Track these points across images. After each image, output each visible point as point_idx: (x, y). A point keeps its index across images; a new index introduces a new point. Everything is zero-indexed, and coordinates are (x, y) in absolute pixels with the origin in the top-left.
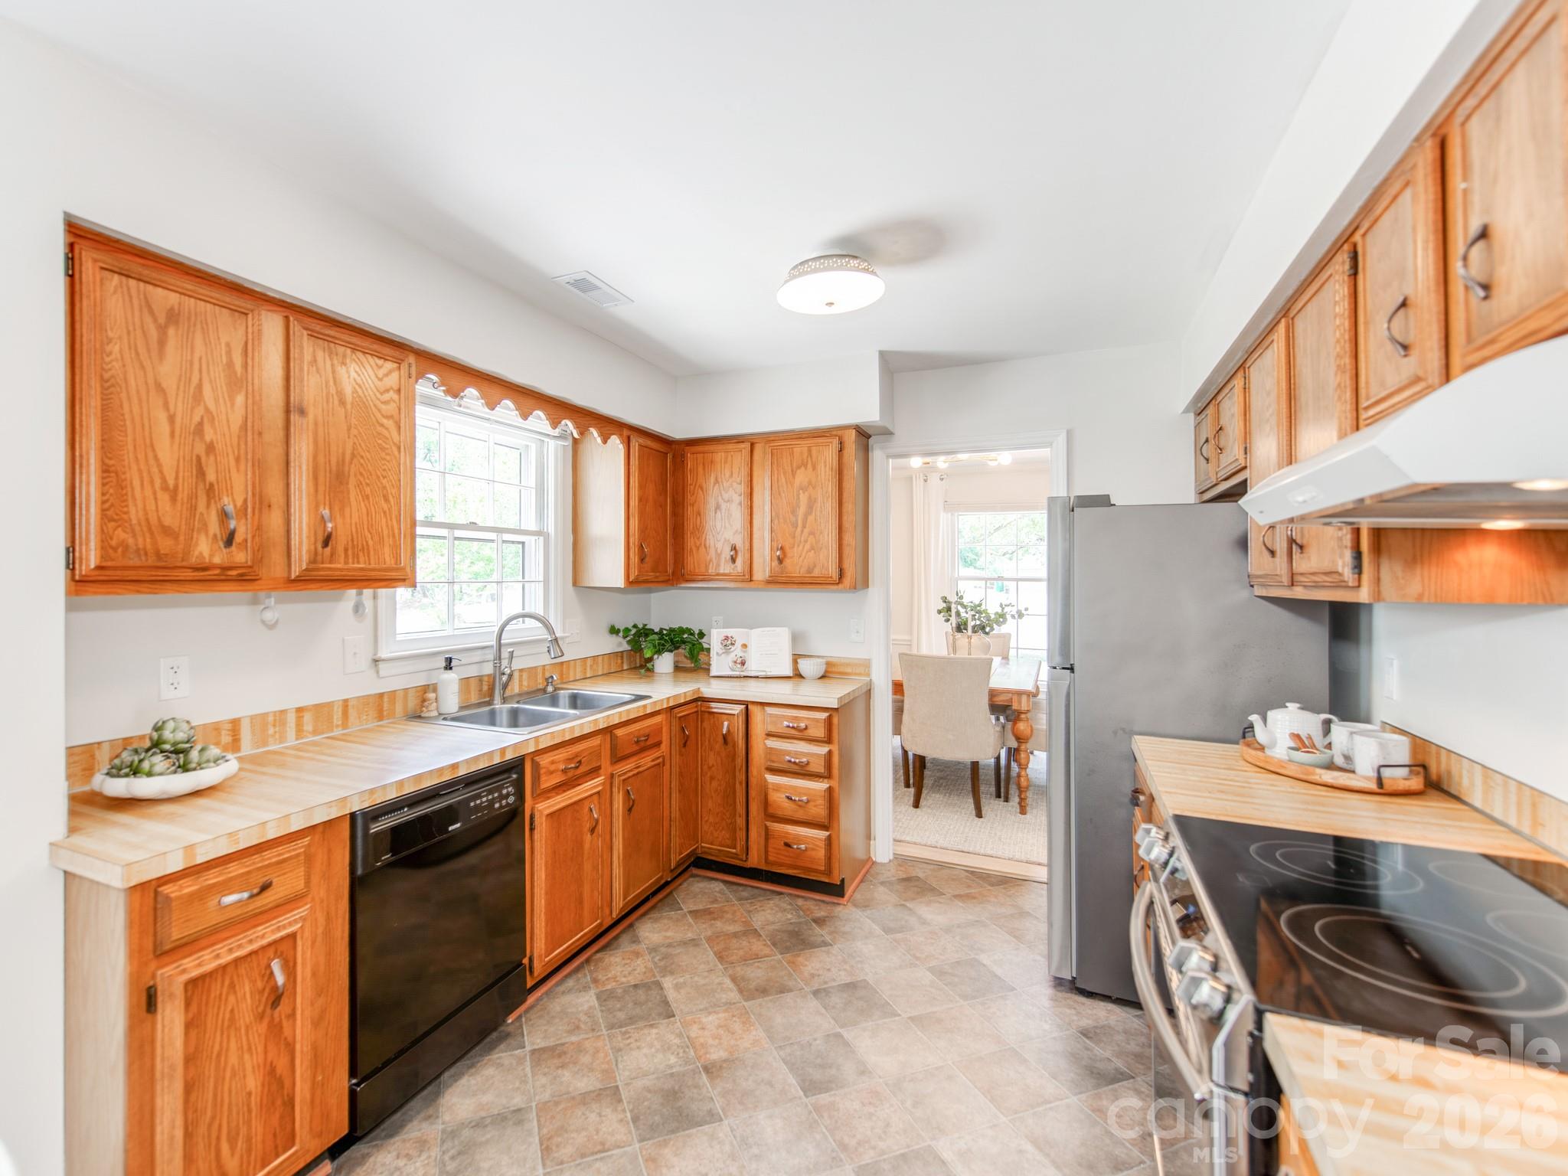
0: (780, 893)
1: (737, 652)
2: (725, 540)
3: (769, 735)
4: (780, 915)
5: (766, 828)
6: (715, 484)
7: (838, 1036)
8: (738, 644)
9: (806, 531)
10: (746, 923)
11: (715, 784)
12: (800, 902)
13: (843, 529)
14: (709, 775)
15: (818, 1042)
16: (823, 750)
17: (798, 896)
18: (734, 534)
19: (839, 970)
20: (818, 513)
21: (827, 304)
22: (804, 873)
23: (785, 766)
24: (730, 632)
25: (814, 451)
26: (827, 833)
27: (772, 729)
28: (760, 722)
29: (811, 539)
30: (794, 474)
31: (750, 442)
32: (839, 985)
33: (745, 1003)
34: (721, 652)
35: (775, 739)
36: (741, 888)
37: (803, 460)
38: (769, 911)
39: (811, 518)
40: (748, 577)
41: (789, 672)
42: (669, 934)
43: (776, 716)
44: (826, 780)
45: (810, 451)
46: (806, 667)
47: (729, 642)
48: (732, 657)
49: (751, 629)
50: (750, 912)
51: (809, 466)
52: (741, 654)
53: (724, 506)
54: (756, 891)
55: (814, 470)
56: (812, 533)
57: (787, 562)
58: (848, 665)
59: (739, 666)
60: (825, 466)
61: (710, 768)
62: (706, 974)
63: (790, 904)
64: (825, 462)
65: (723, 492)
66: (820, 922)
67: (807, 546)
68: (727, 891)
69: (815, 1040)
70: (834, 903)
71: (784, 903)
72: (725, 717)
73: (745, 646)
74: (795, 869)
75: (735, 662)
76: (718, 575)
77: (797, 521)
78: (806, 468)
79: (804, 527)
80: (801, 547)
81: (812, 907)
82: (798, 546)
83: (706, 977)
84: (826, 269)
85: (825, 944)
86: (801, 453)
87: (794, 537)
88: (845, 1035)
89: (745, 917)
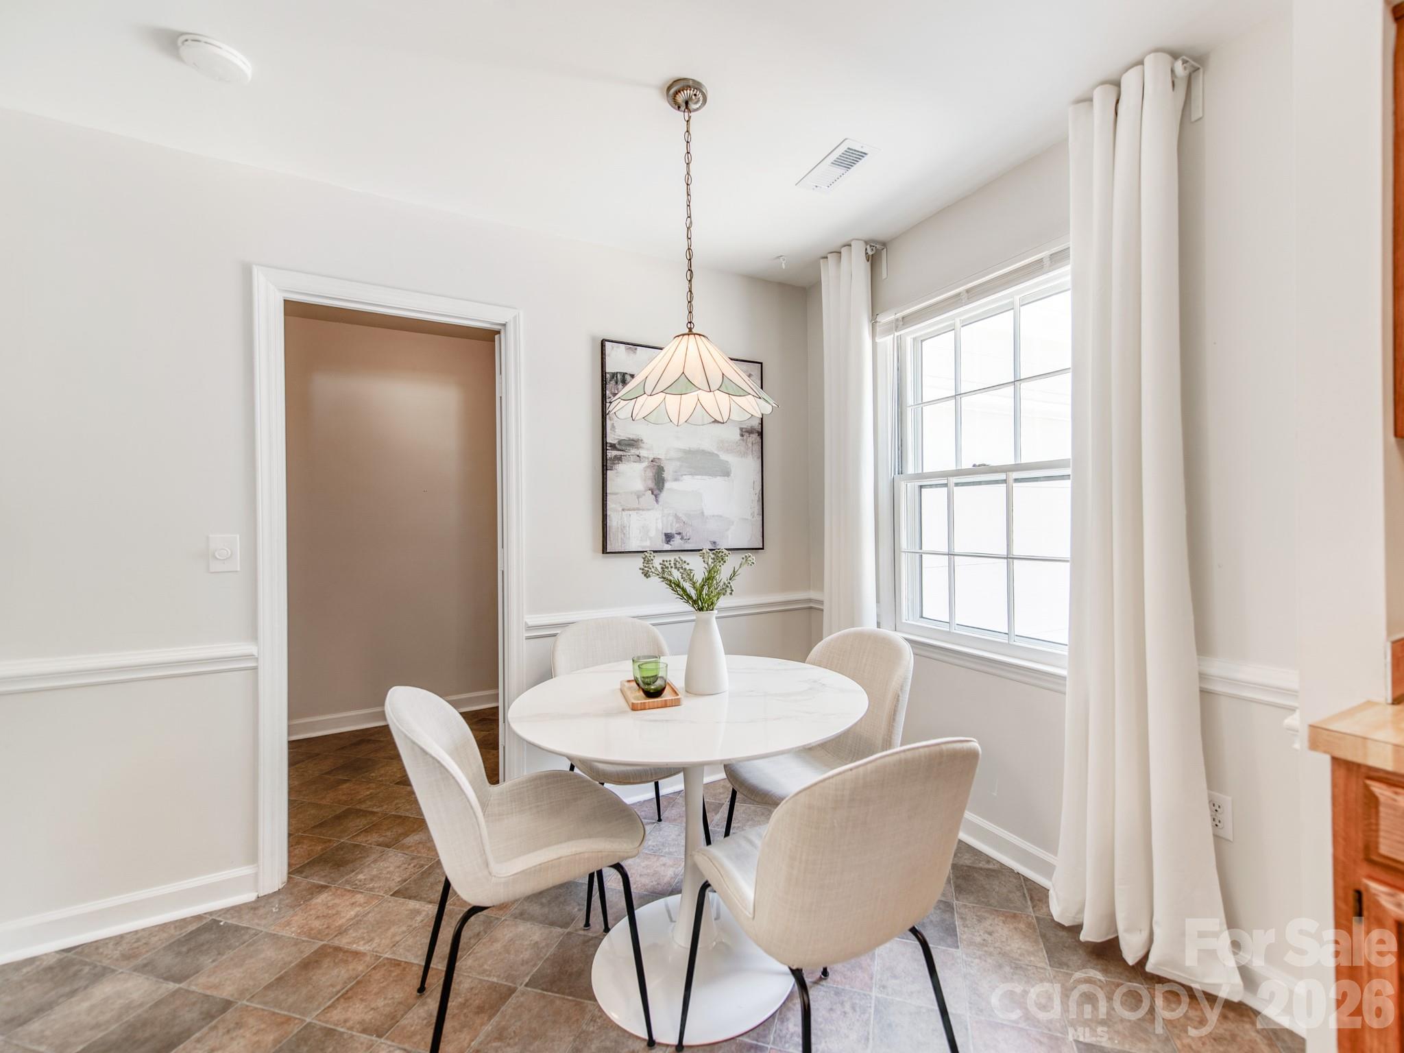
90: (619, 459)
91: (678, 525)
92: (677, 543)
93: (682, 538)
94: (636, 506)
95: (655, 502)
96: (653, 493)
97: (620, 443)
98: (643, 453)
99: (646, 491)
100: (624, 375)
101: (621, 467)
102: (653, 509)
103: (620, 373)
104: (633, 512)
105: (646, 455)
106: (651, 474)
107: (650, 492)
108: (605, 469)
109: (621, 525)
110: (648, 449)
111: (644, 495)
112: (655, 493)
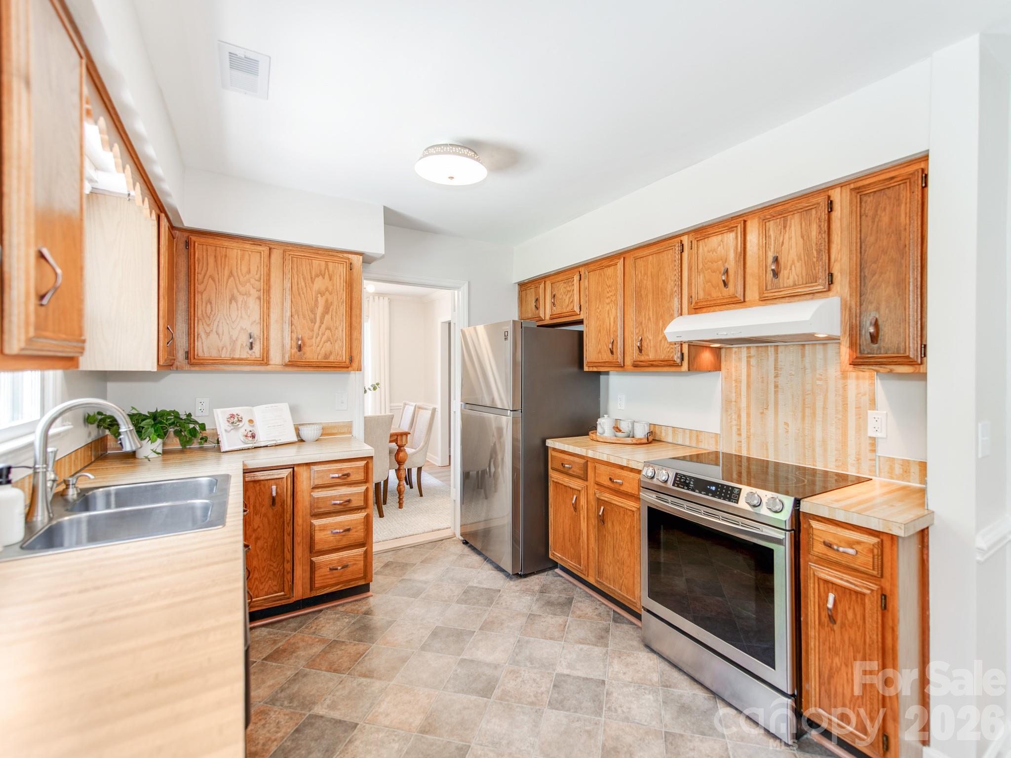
0: (321, 611)
1: (245, 427)
2: (242, 329)
3: (316, 487)
4: (339, 623)
5: (312, 563)
6: (229, 277)
7: (463, 660)
8: (245, 420)
9: (323, 326)
10: (322, 641)
11: (260, 543)
12: (340, 609)
13: (353, 327)
14: (254, 536)
15: (458, 671)
16: (362, 489)
17: (336, 606)
18: (252, 324)
19: (418, 630)
20: (334, 314)
21: (449, 178)
22: (345, 586)
23: (332, 509)
24: (235, 410)
25: (331, 265)
26: (364, 549)
27: (318, 482)
28: (304, 480)
29: (328, 332)
30: (313, 281)
31: (270, 245)
32: (429, 637)
33: (392, 683)
34: (229, 429)
35: (320, 490)
36: (284, 623)
37: (321, 271)
38: (328, 625)
39: (328, 317)
40: (264, 361)
41: (294, 438)
42: (270, 683)
43: (323, 471)
44: (363, 510)
45: (327, 265)
46: (307, 433)
47: (236, 419)
48: (242, 432)
49: (253, 406)
50: (314, 633)
51: (327, 276)
52: (251, 429)
53: (240, 299)
54: (299, 619)
55: (330, 280)
56: (328, 328)
57: (306, 349)
58: (335, 427)
59: (251, 439)
60: (340, 279)
61: (254, 530)
62: (340, 686)
63: (336, 613)
64: (340, 276)
65: (239, 286)
66: (367, 613)
67: (324, 338)
68: (275, 631)
69: (456, 670)
70: (364, 598)
71: (331, 615)
72: (273, 481)
73: (251, 421)
74: (338, 585)
75: (246, 436)
76: (233, 359)
77: (315, 318)
78: (324, 278)
79: (322, 323)
80: (319, 338)
81: (354, 607)
82: (317, 338)
83: (344, 687)
84: (455, 153)
85: (390, 623)
86: (320, 265)
87: (313, 330)
88: (465, 657)
89: (315, 638)
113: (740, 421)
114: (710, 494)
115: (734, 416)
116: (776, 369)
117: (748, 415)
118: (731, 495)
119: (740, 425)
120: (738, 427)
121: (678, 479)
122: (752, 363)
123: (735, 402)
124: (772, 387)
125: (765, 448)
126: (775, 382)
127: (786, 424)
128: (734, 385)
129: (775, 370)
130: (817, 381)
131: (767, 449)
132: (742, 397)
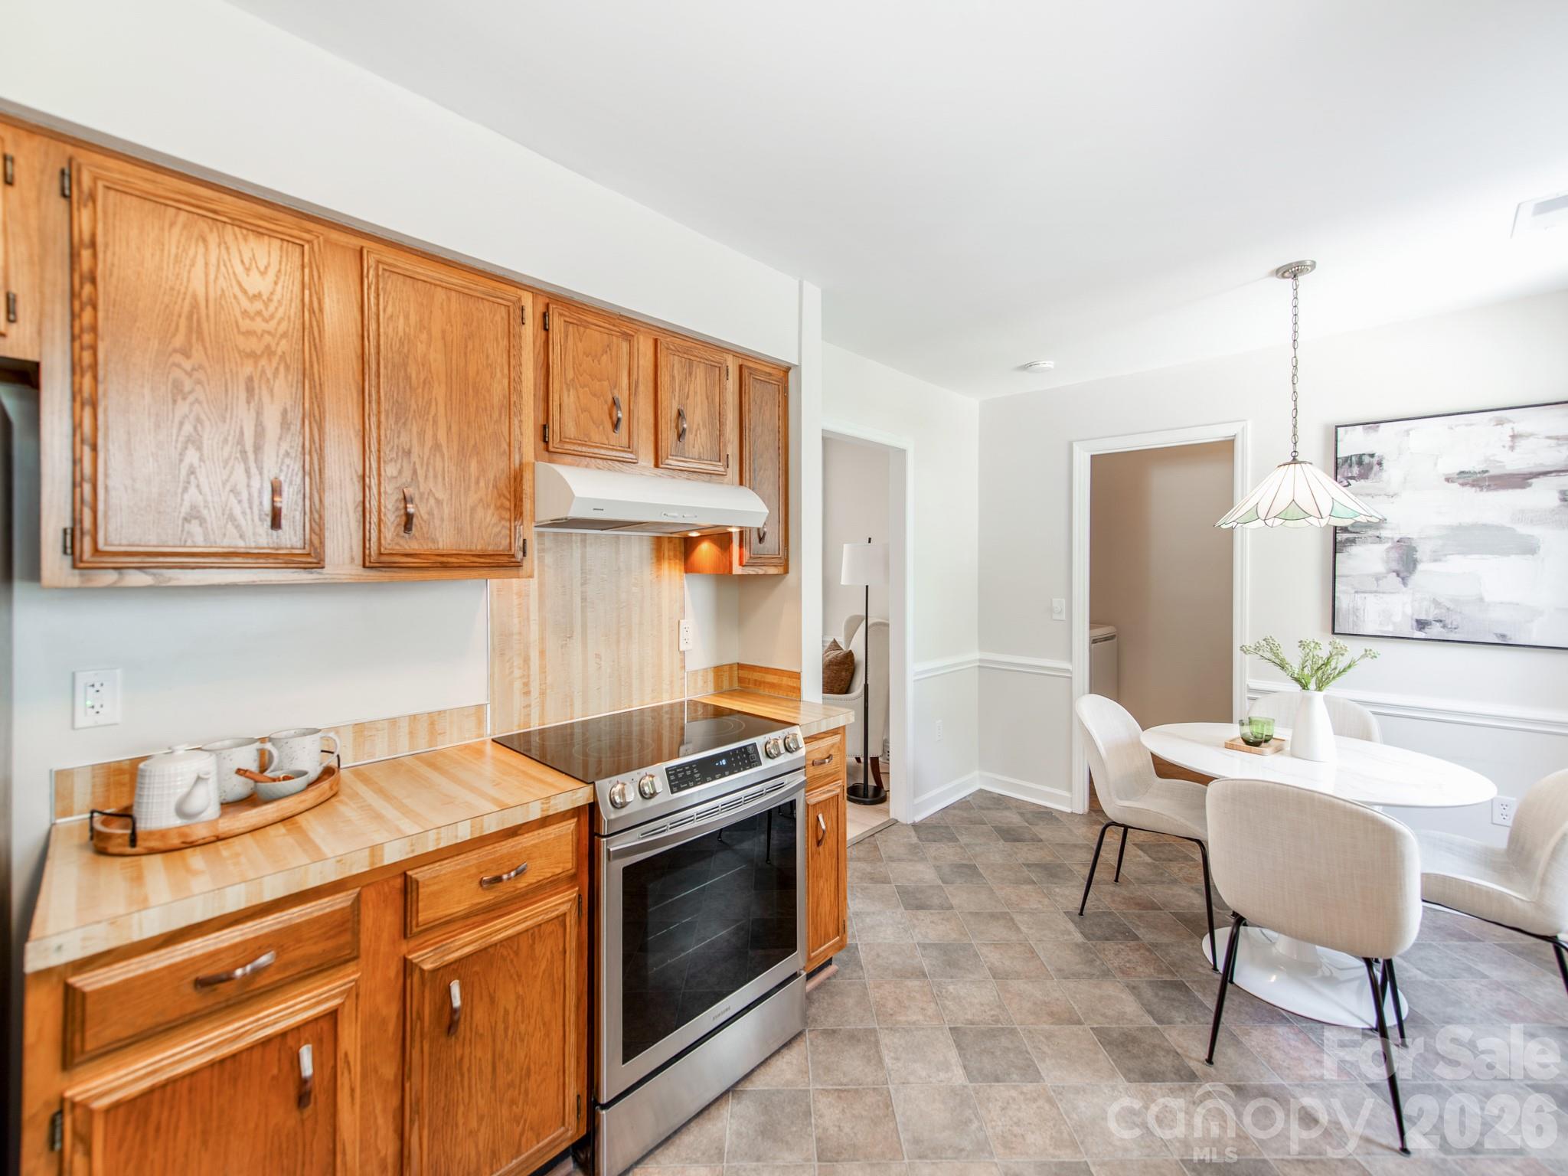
90: (1353, 541)
91: (1437, 611)
92: (1435, 631)
93: (1444, 626)
94: (1375, 589)
95: (1402, 586)
96: (1398, 575)
97: (1353, 525)
98: (1384, 533)
99: (1388, 573)
100: (1360, 457)
101: (1355, 549)
102: (1398, 593)
103: (1356, 455)
104: (1370, 595)
105: (1390, 536)
106: (1397, 555)
107: (1395, 574)
108: (1335, 552)
109: (1353, 607)
110: (1392, 529)
111: (1386, 577)
112: (1402, 575)
113: (529, 668)
114: (727, 773)
115: (518, 662)
116: (583, 571)
117: (542, 653)
118: (748, 758)
119: (529, 676)
120: (525, 680)
121: (672, 778)
122: (546, 561)
123: (520, 633)
124: (578, 599)
125: (568, 704)
126: (582, 592)
127: (598, 656)
128: (516, 601)
129: (582, 573)
130: (634, 588)
131: (572, 705)
132: (532, 622)
